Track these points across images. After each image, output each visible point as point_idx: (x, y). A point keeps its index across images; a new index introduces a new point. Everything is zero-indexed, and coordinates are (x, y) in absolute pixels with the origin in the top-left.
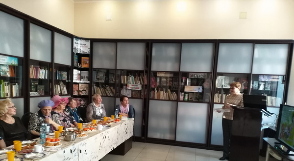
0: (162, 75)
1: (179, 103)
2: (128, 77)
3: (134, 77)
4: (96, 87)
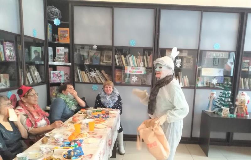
2: (127, 56)
3: (135, 57)
4: (81, 71)
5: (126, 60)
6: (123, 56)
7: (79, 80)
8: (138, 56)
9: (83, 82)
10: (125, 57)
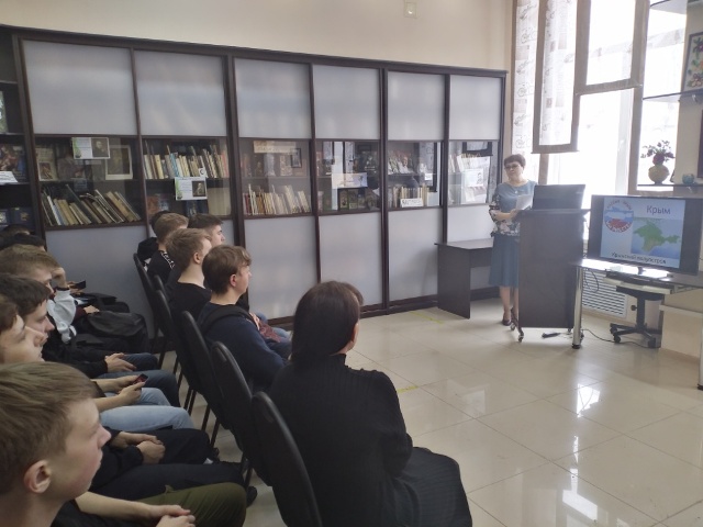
0: (270, 149)
1: (322, 219)
2: (167, 157)
3: (184, 158)
4: (55, 200)
5: (165, 166)
6: (158, 157)
7: (54, 221)
8: (192, 154)
9: (66, 223)
10: (162, 158)
